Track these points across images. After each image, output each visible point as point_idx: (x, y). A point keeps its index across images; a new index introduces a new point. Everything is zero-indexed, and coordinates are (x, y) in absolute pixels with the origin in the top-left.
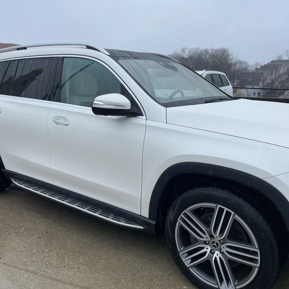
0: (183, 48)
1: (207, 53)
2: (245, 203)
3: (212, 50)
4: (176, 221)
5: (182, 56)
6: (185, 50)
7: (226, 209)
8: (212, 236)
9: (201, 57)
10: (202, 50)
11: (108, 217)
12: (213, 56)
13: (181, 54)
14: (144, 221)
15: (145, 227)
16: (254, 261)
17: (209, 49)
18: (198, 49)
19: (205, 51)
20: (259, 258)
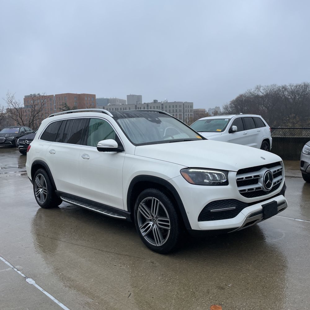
0: (258, 86)
1: (285, 90)
2: (163, 195)
3: (290, 85)
4: (138, 209)
5: (257, 94)
6: (260, 88)
7: (156, 199)
8: (152, 216)
9: (278, 94)
10: (280, 87)
11: (109, 214)
12: (292, 92)
13: (256, 92)
14: (126, 213)
15: (127, 218)
16: (168, 226)
17: (288, 85)
18: (275, 85)
19: (283, 87)
20: (169, 224)
